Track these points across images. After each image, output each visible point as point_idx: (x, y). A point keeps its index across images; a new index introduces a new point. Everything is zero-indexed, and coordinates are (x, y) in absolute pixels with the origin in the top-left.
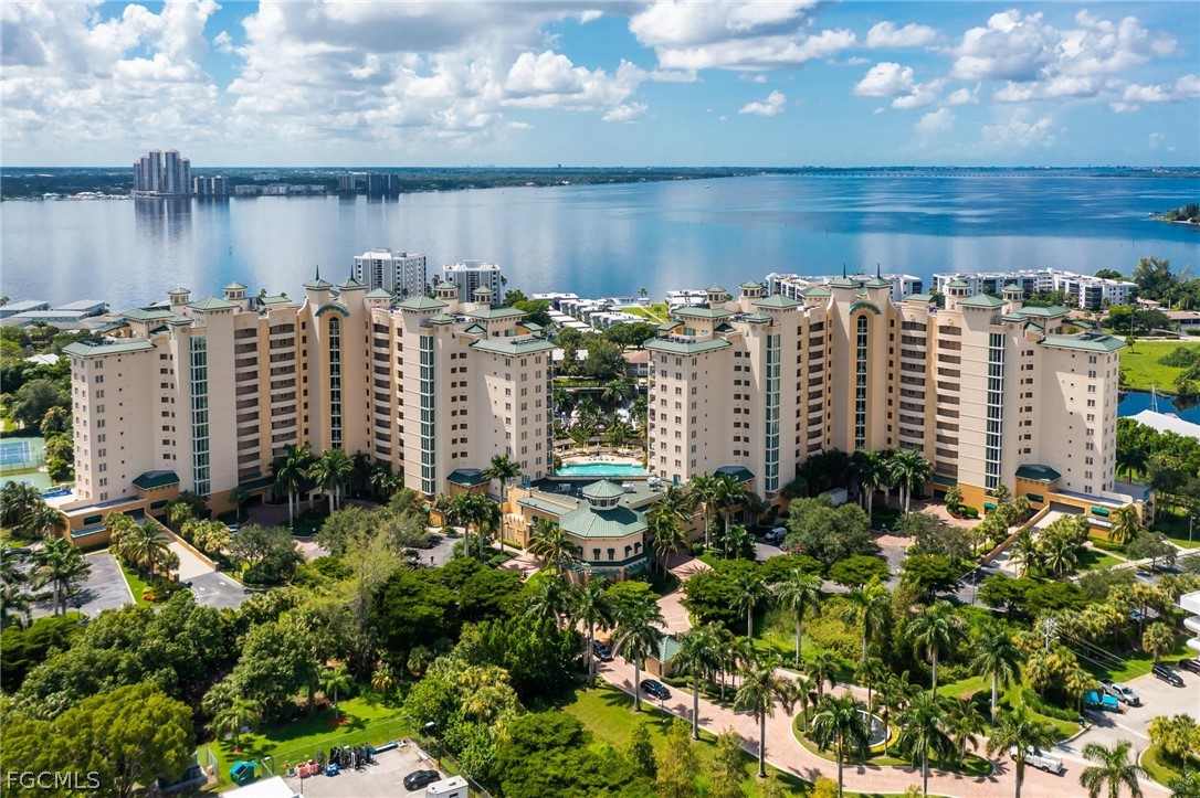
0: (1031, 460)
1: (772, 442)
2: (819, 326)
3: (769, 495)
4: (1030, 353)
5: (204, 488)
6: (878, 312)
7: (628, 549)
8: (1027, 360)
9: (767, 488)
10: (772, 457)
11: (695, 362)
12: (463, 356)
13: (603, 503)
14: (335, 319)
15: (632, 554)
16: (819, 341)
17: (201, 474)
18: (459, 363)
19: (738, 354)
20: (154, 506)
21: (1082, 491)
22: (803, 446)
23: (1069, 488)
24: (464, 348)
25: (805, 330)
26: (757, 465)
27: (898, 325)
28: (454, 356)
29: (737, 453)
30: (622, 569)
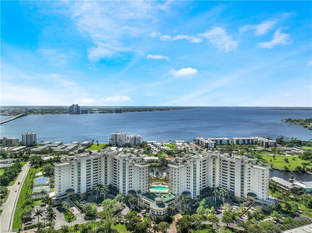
0: (250, 191)
1: (195, 186)
2: (205, 161)
3: (194, 198)
4: (250, 169)
5: (79, 192)
6: (217, 158)
7: (164, 212)
8: (249, 170)
9: (194, 196)
10: (195, 189)
11: (178, 170)
12: (131, 167)
13: (159, 202)
14: (106, 157)
15: (165, 213)
16: (205, 164)
17: (79, 190)
18: (130, 168)
19: (188, 168)
20: (70, 196)
21: (262, 199)
22: (201, 186)
23: (258, 198)
24: (132, 165)
25: (202, 162)
26: (192, 191)
27: (221, 160)
28: (129, 167)
29: (187, 188)
30: (163, 216)
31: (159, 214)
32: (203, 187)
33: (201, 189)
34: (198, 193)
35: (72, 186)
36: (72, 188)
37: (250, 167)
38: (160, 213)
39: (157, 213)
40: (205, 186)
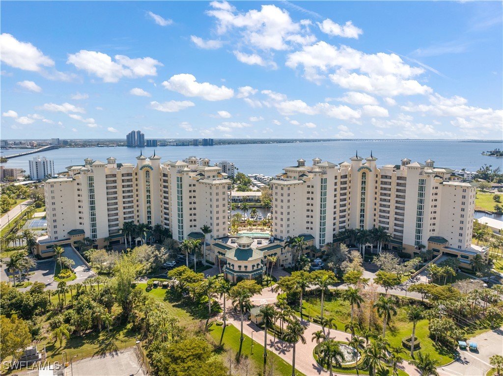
0: (435, 234)
1: (323, 224)
2: (345, 176)
3: (321, 247)
4: (437, 188)
5: (95, 236)
6: (371, 171)
7: (253, 266)
8: (435, 191)
9: (320, 243)
10: (322, 230)
11: (289, 189)
12: (194, 185)
13: (244, 246)
14: (148, 171)
16: (345, 183)
17: (94, 231)
18: (192, 188)
19: (309, 186)
20: (75, 243)
21: (457, 248)
22: (337, 227)
23: (451, 247)
25: (339, 177)
26: (316, 234)
27: (379, 176)
28: (190, 185)
29: (308, 228)
30: (250, 274)
31: (243, 269)
32: (341, 228)
33: (336, 232)
34: (329, 239)
35: (81, 224)
36: (79, 227)
37: (438, 185)
38: (246, 267)
39: (240, 267)
40: (344, 227)
